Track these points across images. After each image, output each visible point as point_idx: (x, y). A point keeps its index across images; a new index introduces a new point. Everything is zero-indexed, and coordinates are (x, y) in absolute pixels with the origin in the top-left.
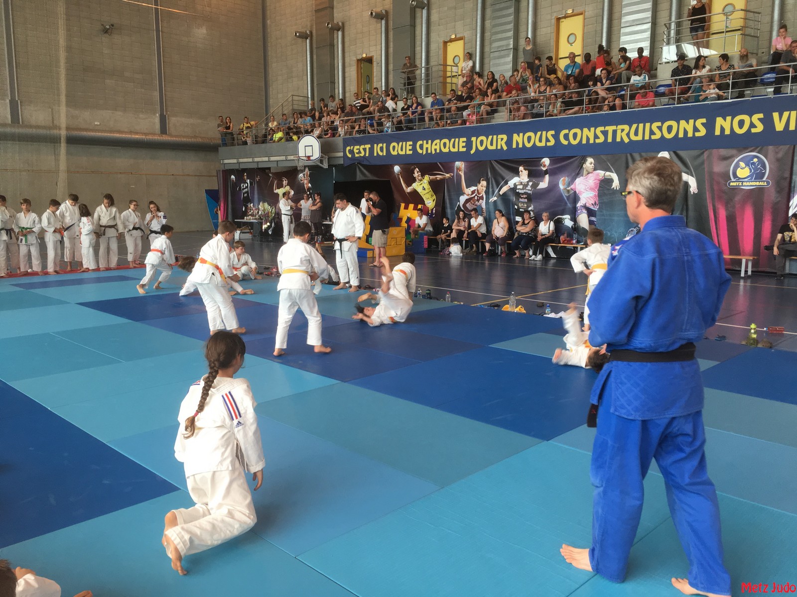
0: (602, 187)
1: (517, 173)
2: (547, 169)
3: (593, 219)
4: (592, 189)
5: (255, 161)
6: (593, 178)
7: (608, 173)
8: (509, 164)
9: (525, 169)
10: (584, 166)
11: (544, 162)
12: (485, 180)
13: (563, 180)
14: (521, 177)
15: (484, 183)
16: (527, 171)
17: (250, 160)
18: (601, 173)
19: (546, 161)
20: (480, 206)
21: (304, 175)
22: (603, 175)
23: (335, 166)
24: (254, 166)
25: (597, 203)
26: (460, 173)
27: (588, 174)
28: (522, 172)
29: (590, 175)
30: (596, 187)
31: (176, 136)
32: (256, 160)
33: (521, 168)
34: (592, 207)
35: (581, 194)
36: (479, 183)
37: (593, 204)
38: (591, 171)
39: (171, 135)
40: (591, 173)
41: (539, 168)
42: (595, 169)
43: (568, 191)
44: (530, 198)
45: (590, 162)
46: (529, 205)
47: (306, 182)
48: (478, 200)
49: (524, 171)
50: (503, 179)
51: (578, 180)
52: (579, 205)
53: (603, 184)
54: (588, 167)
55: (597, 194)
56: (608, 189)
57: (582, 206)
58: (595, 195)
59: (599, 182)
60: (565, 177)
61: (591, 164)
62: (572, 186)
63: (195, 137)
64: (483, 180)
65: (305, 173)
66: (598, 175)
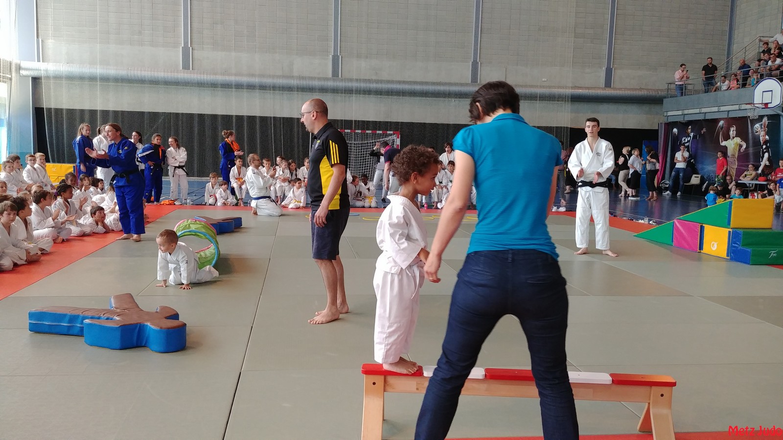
5: (702, 112)
17: (697, 111)
21: (761, 125)
24: (701, 117)
31: (620, 89)
32: (704, 110)
39: (615, 89)
47: (762, 133)
63: (641, 89)
65: (763, 123)
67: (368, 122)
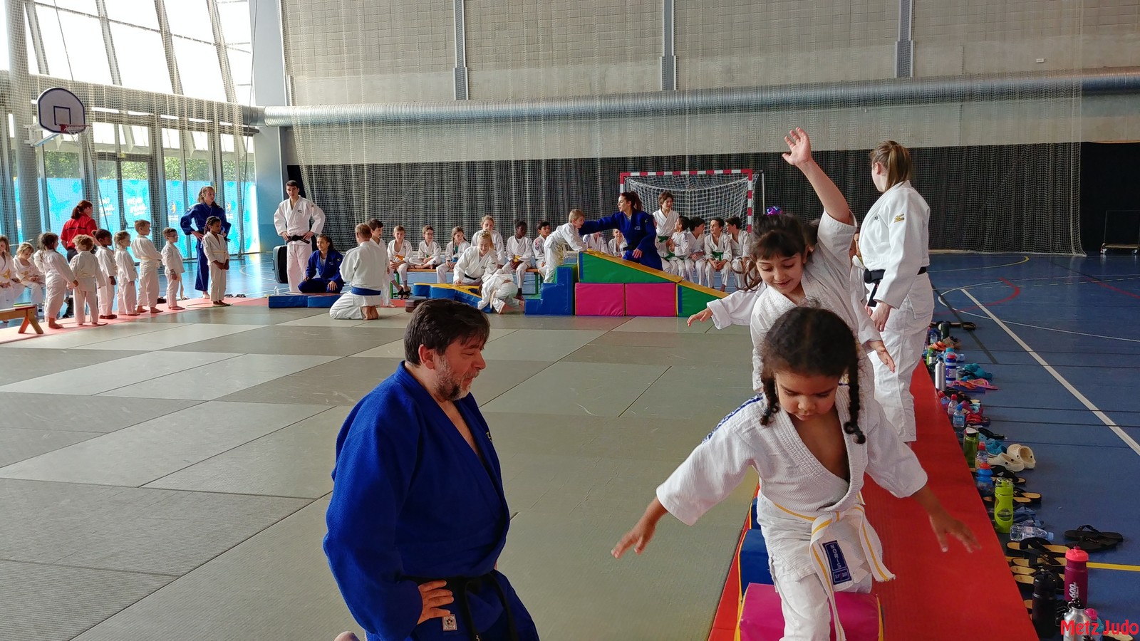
67: (711, 157)
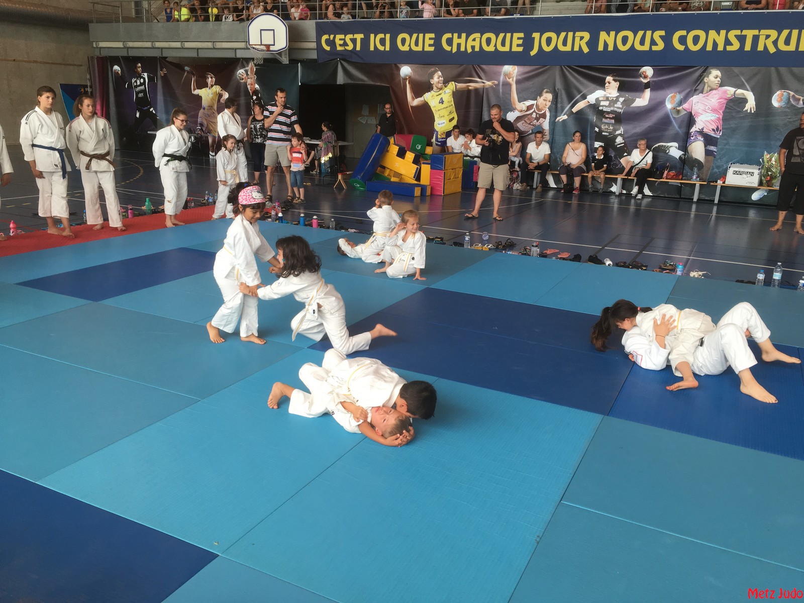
0: (729, 109)
1: (601, 84)
2: (649, 82)
3: (712, 148)
4: (714, 110)
6: (717, 96)
7: (740, 91)
8: (590, 72)
9: (615, 80)
10: (706, 80)
11: (645, 72)
12: (550, 92)
13: (671, 97)
14: (608, 91)
15: (550, 96)
16: (618, 83)
17: (147, 45)
18: (730, 91)
19: (648, 71)
20: (540, 126)
21: (246, 71)
22: (733, 93)
23: (302, 62)
24: (157, 54)
25: (720, 128)
26: (510, 80)
27: (710, 90)
28: (609, 83)
29: (714, 92)
30: (720, 109)
32: (158, 45)
33: (609, 78)
34: (712, 134)
35: (698, 116)
36: (541, 95)
37: (713, 130)
38: (715, 87)
40: (716, 89)
41: (638, 80)
42: (721, 85)
43: (678, 112)
44: (619, 119)
45: (714, 76)
46: (617, 127)
47: (249, 81)
48: (537, 119)
49: (613, 82)
50: (580, 92)
51: (695, 99)
52: (693, 130)
53: (731, 104)
54: (712, 82)
55: (721, 117)
56: (739, 112)
57: (698, 132)
58: (719, 118)
59: (725, 101)
60: (676, 93)
61: (716, 78)
62: (685, 106)
64: (547, 92)
65: (248, 68)
66: (725, 92)
